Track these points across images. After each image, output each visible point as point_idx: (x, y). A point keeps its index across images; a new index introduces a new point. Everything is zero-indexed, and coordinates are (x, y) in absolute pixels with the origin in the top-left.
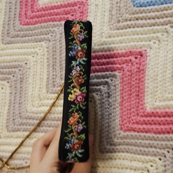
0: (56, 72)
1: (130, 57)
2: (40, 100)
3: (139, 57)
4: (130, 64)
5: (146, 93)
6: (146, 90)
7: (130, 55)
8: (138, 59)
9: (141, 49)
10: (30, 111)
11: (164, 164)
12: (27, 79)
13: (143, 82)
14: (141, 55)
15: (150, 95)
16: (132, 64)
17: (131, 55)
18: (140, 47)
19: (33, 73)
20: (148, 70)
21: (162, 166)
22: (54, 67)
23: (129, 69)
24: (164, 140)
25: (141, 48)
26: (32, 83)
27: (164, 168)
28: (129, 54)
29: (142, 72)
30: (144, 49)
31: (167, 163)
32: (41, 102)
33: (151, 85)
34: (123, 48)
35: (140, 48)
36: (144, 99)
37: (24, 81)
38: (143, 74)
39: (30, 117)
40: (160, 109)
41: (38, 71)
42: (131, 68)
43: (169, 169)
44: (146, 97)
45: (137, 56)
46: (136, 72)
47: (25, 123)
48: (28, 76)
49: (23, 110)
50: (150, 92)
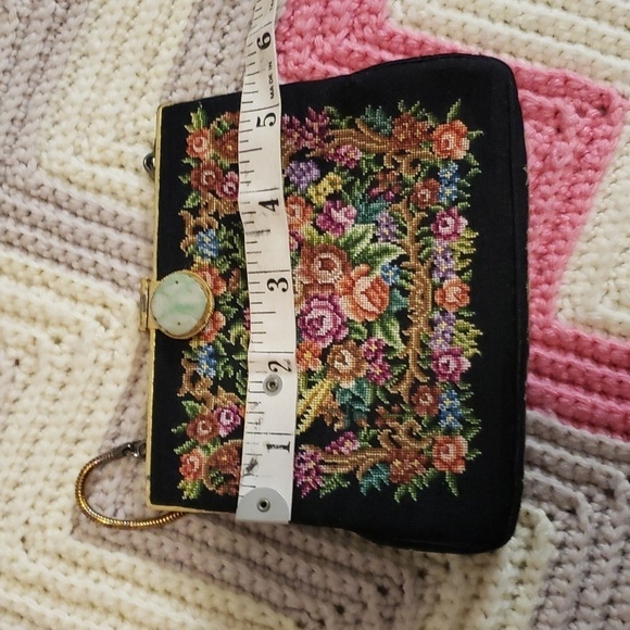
0: (223, 48)
1: (559, 102)
2: (118, 140)
3: (593, 112)
4: (550, 130)
5: (574, 260)
6: (581, 245)
7: (562, 91)
8: (587, 120)
9: (608, 84)
10: (56, 167)
11: (560, 536)
12: (83, 32)
13: (580, 213)
14: (605, 110)
15: (592, 271)
16: (559, 130)
17: (564, 96)
18: (607, 73)
19: (118, 16)
20: (614, 176)
21: (552, 542)
22: (223, 22)
23: (541, 144)
24: (586, 453)
25: (610, 81)
26: (102, 56)
27: (556, 554)
28: (558, 87)
29: (590, 173)
30: (619, 86)
31: (575, 536)
32: (117, 147)
33: (606, 236)
34: (540, 57)
35: (606, 79)
36: (560, 278)
37: (65, 33)
38: (591, 182)
39: (45, 191)
40: (608, 332)
41: (143, 15)
42: (551, 143)
43: (572, 562)
44: (569, 274)
45: (586, 105)
46: (567, 165)
47: (15, 209)
48: (89, 20)
49: (21, 153)
50: (593, 257)
